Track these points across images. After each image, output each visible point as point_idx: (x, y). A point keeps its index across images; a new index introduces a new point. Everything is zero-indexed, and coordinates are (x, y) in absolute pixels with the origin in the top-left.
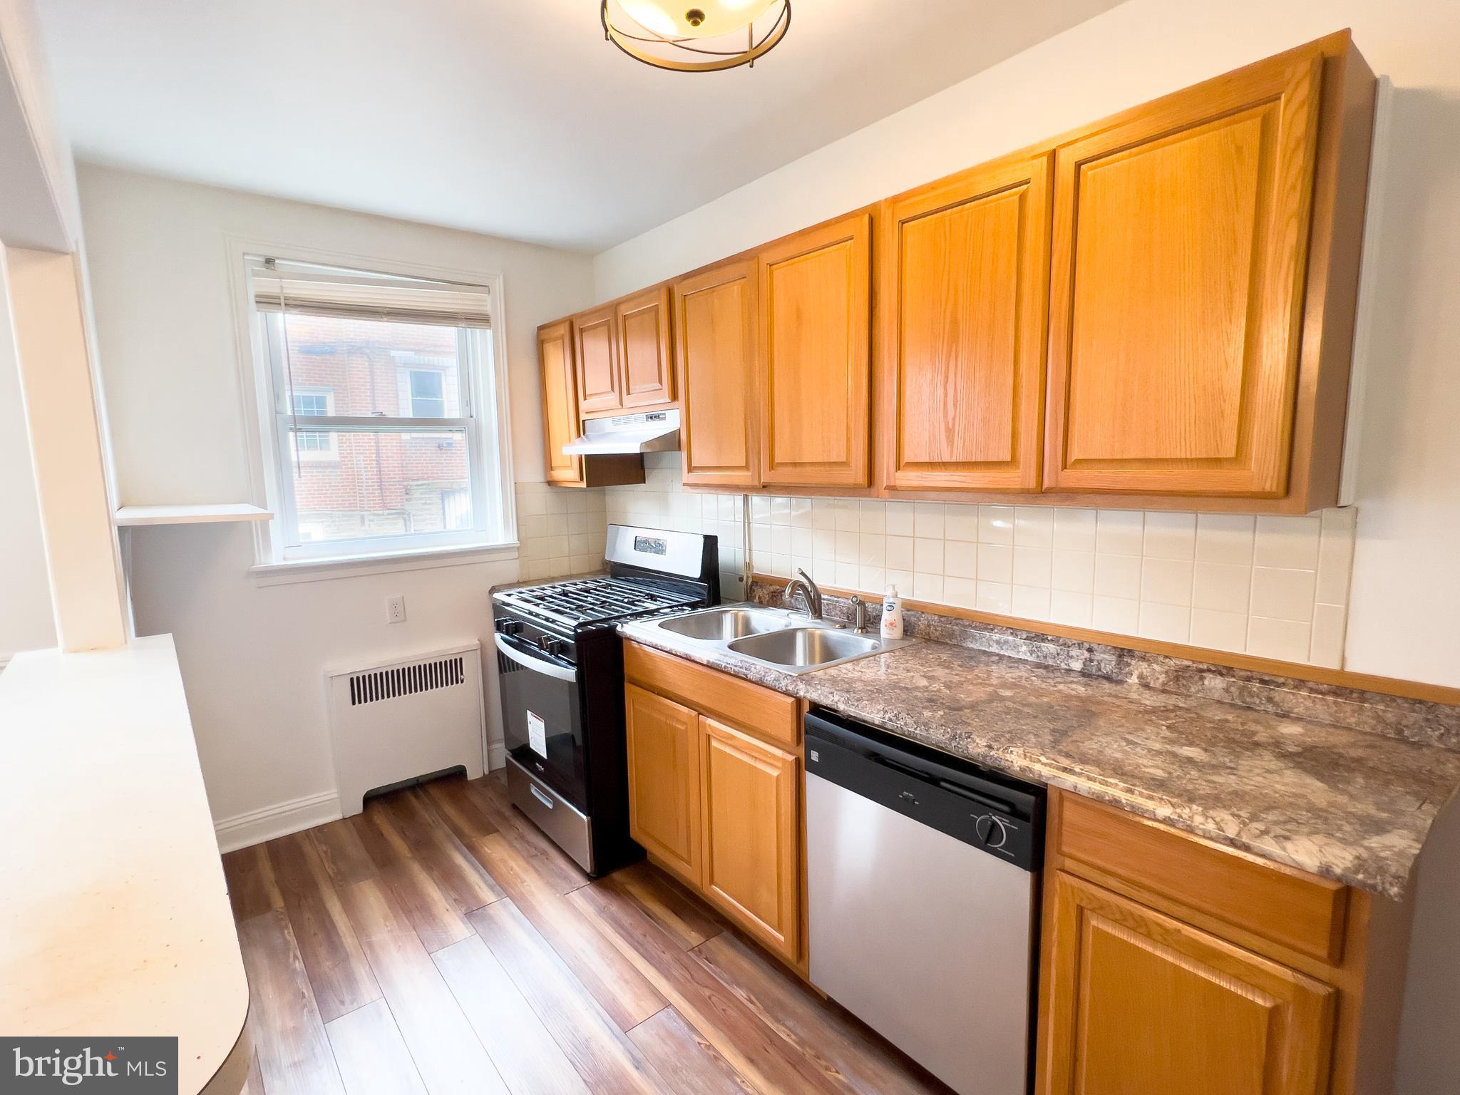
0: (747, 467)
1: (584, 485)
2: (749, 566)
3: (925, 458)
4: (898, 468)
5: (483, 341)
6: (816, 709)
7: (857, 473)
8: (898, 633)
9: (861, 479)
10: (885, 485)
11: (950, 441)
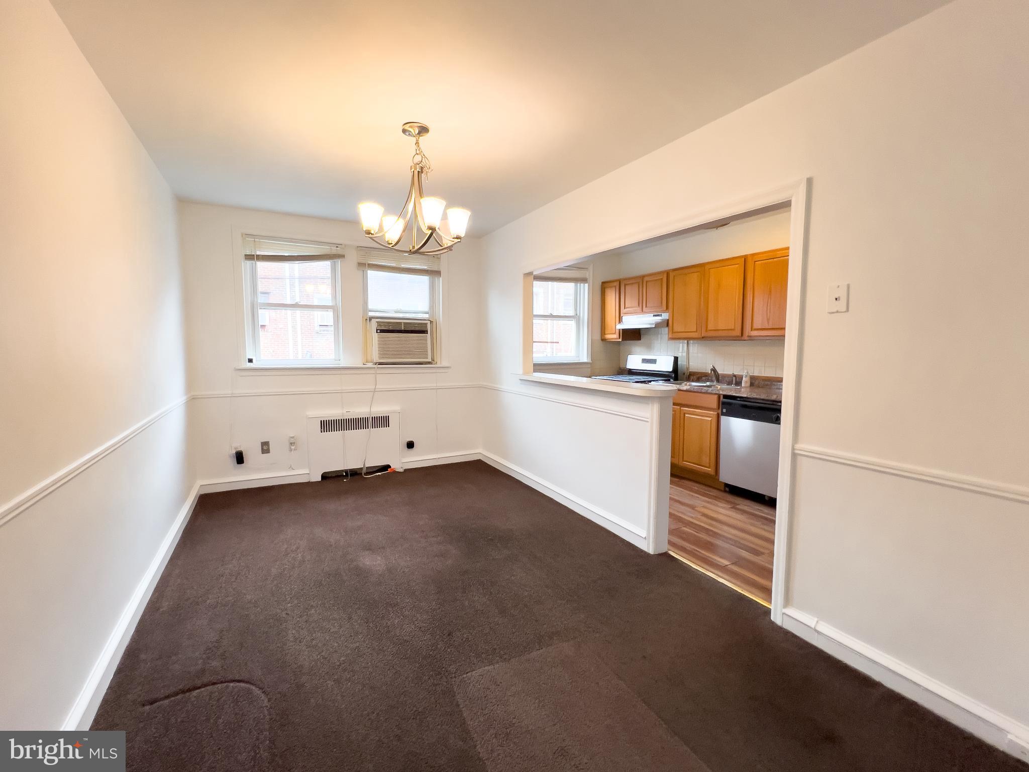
0: (696, 331)
1: (620, 340)
2: (688, 369)
3: (760, 327)
4: (752, 330)
5: (585, 288)
6: (725, 397)
7: (738, 333)
8: (748, 384)
9: (739, 334)
10: (747, 335)
11: (768, 323)
